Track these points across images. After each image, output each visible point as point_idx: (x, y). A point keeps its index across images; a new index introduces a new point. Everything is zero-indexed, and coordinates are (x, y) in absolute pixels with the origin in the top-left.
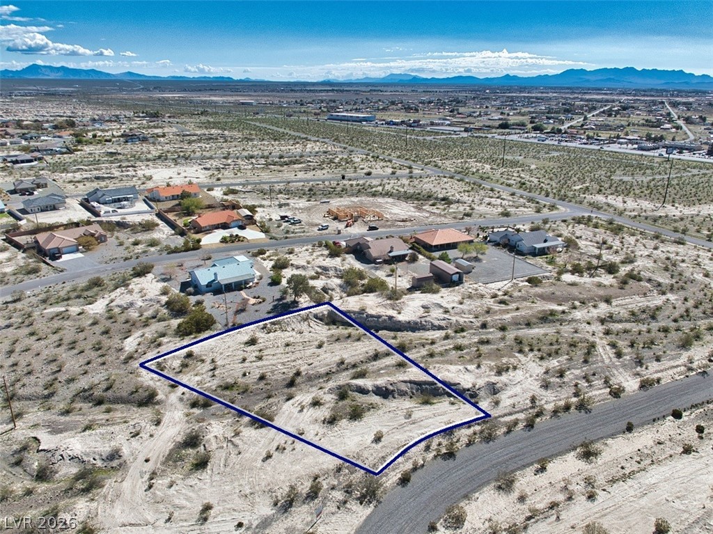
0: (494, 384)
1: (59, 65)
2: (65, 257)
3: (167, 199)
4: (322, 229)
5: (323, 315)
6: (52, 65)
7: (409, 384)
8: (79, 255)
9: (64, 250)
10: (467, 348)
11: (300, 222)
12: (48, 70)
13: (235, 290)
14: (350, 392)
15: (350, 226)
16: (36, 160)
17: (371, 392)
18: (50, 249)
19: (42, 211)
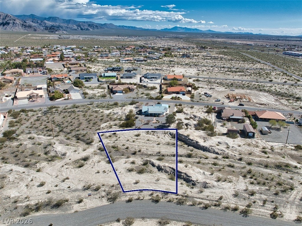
0: (207, 183)
1: (184, 27)
2: (117, 94)
3: (170, 80)
4: (217, 101)
5: (173, 134)
6: (182, 27)
7: (171, 169)
8: (122, 94)
9: (118, 92)
10: (219, 166)
11: (211, 97)
12: (180, 28)
13: (153, 116)
14: (149, 164)
15: (231, 102)
16: (144, 61)
17: (156, 167)
18: (114, 91)
19: (127, 78)
